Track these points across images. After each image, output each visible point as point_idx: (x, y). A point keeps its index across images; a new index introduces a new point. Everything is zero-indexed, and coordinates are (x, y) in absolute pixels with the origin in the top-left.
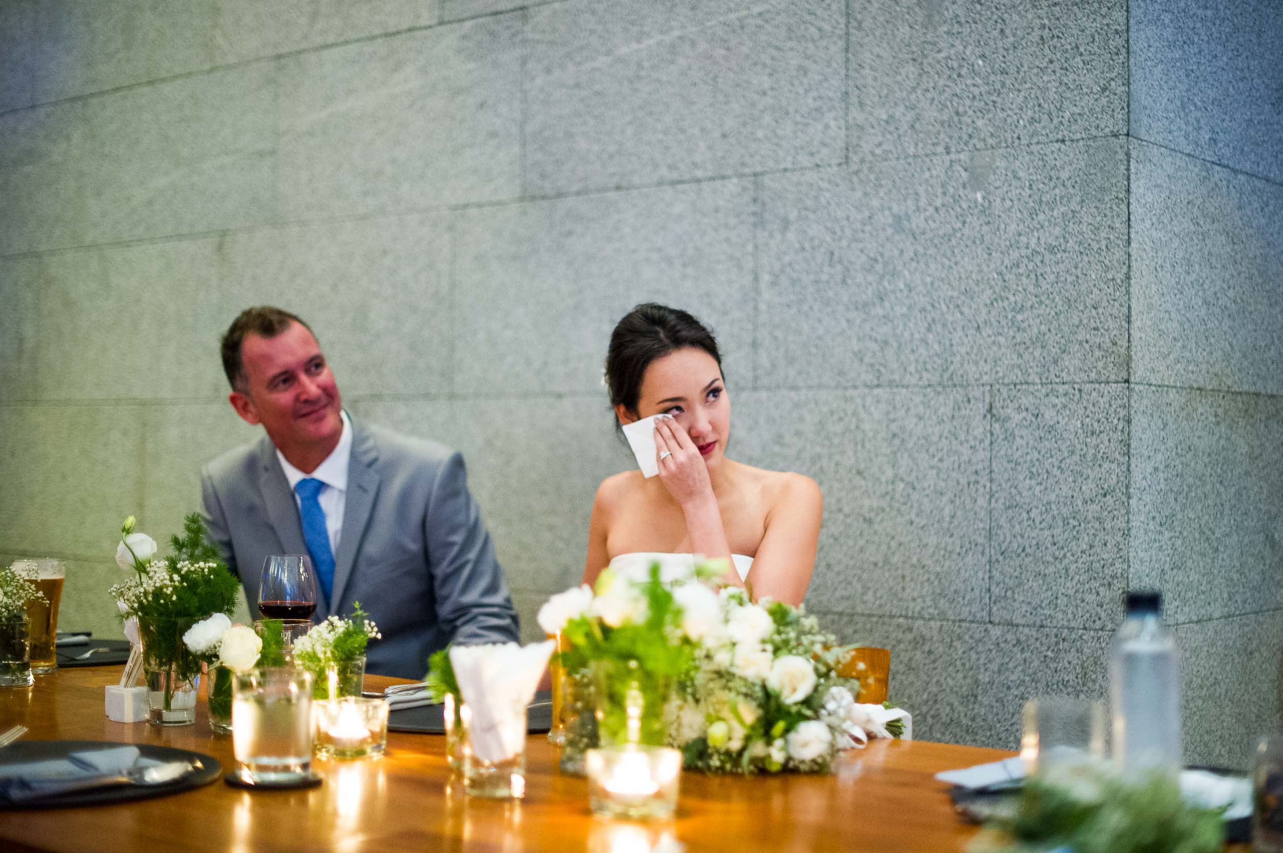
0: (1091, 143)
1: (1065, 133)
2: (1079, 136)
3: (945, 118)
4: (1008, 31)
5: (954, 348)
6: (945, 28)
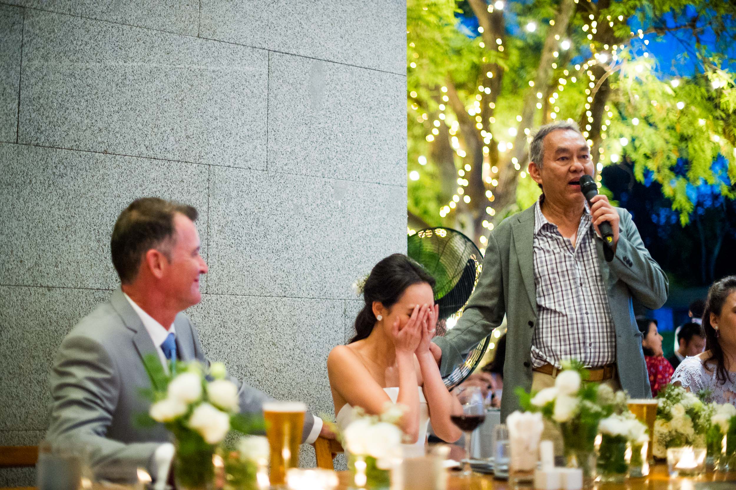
0: (391, 187)
1: (381, 180)
2: (385, 183)
3: (322, 159)
4: (354, 123)
5: (327, 279)
6: (323, 112)
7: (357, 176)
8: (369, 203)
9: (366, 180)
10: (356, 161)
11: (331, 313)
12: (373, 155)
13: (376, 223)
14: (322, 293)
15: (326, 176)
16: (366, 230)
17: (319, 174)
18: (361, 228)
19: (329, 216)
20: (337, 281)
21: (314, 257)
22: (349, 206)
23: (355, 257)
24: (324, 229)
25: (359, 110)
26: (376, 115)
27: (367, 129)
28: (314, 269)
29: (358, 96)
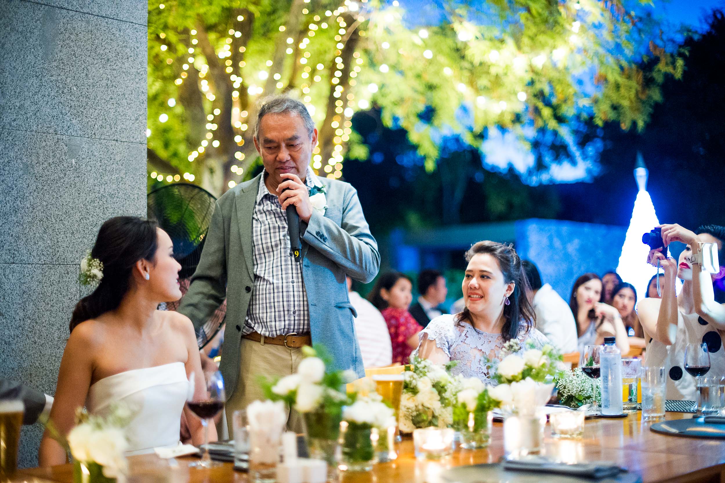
0: (130, 144)
2: (124, 140)
3: (55, 114)
4: (90, 76)
5: (59, 243)
6: (55, 64)
7: (93, 133)
8: (106, 162)
9: (103, 137)
10: (92, 117)
11: (64, 280)
12: (110, 110)
13: (113, 183)
14: (55, 259)
15: (59, 133)
16: (102, 190)
17: (51, 131)
18: (97, 188)
19: (62, 175)
20: (71, 245)
21: (45, 220)
22: (84, 165)
23: (91, 219)
24: (56, 190)
25: (95, 62)
26: (114, 67)
27: (104, 82)
28: (45, 232)
29: (94, 47)
